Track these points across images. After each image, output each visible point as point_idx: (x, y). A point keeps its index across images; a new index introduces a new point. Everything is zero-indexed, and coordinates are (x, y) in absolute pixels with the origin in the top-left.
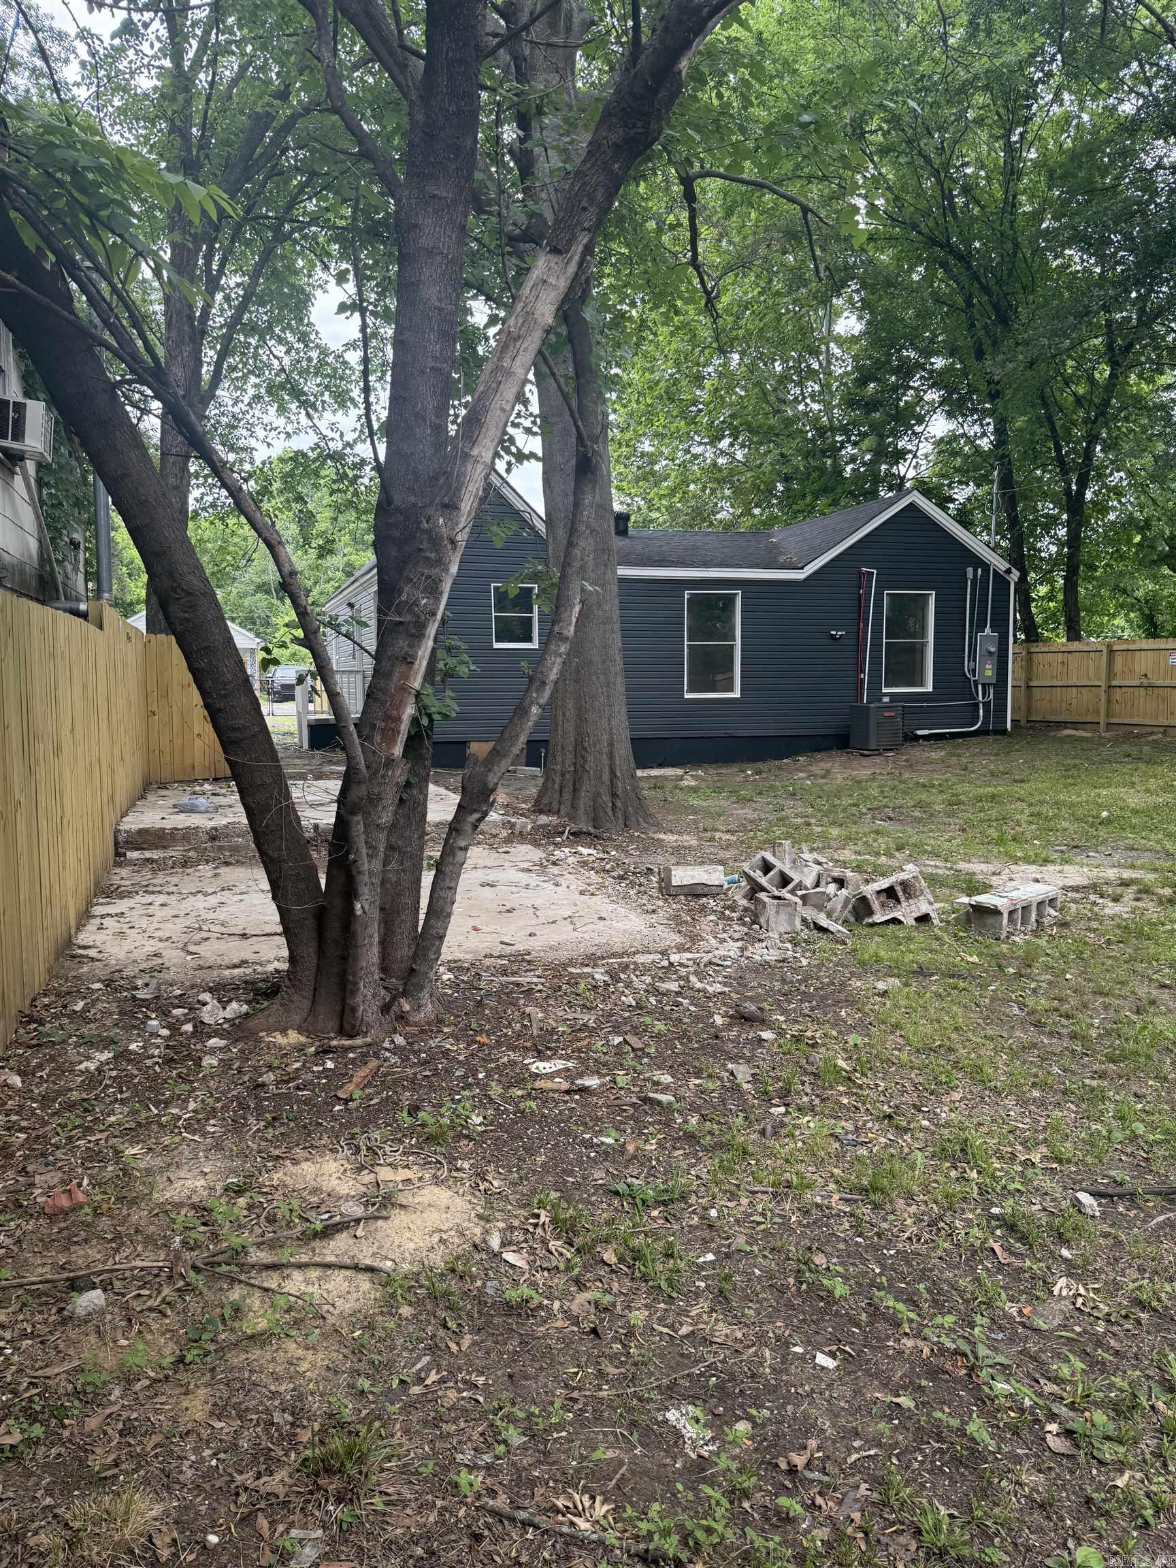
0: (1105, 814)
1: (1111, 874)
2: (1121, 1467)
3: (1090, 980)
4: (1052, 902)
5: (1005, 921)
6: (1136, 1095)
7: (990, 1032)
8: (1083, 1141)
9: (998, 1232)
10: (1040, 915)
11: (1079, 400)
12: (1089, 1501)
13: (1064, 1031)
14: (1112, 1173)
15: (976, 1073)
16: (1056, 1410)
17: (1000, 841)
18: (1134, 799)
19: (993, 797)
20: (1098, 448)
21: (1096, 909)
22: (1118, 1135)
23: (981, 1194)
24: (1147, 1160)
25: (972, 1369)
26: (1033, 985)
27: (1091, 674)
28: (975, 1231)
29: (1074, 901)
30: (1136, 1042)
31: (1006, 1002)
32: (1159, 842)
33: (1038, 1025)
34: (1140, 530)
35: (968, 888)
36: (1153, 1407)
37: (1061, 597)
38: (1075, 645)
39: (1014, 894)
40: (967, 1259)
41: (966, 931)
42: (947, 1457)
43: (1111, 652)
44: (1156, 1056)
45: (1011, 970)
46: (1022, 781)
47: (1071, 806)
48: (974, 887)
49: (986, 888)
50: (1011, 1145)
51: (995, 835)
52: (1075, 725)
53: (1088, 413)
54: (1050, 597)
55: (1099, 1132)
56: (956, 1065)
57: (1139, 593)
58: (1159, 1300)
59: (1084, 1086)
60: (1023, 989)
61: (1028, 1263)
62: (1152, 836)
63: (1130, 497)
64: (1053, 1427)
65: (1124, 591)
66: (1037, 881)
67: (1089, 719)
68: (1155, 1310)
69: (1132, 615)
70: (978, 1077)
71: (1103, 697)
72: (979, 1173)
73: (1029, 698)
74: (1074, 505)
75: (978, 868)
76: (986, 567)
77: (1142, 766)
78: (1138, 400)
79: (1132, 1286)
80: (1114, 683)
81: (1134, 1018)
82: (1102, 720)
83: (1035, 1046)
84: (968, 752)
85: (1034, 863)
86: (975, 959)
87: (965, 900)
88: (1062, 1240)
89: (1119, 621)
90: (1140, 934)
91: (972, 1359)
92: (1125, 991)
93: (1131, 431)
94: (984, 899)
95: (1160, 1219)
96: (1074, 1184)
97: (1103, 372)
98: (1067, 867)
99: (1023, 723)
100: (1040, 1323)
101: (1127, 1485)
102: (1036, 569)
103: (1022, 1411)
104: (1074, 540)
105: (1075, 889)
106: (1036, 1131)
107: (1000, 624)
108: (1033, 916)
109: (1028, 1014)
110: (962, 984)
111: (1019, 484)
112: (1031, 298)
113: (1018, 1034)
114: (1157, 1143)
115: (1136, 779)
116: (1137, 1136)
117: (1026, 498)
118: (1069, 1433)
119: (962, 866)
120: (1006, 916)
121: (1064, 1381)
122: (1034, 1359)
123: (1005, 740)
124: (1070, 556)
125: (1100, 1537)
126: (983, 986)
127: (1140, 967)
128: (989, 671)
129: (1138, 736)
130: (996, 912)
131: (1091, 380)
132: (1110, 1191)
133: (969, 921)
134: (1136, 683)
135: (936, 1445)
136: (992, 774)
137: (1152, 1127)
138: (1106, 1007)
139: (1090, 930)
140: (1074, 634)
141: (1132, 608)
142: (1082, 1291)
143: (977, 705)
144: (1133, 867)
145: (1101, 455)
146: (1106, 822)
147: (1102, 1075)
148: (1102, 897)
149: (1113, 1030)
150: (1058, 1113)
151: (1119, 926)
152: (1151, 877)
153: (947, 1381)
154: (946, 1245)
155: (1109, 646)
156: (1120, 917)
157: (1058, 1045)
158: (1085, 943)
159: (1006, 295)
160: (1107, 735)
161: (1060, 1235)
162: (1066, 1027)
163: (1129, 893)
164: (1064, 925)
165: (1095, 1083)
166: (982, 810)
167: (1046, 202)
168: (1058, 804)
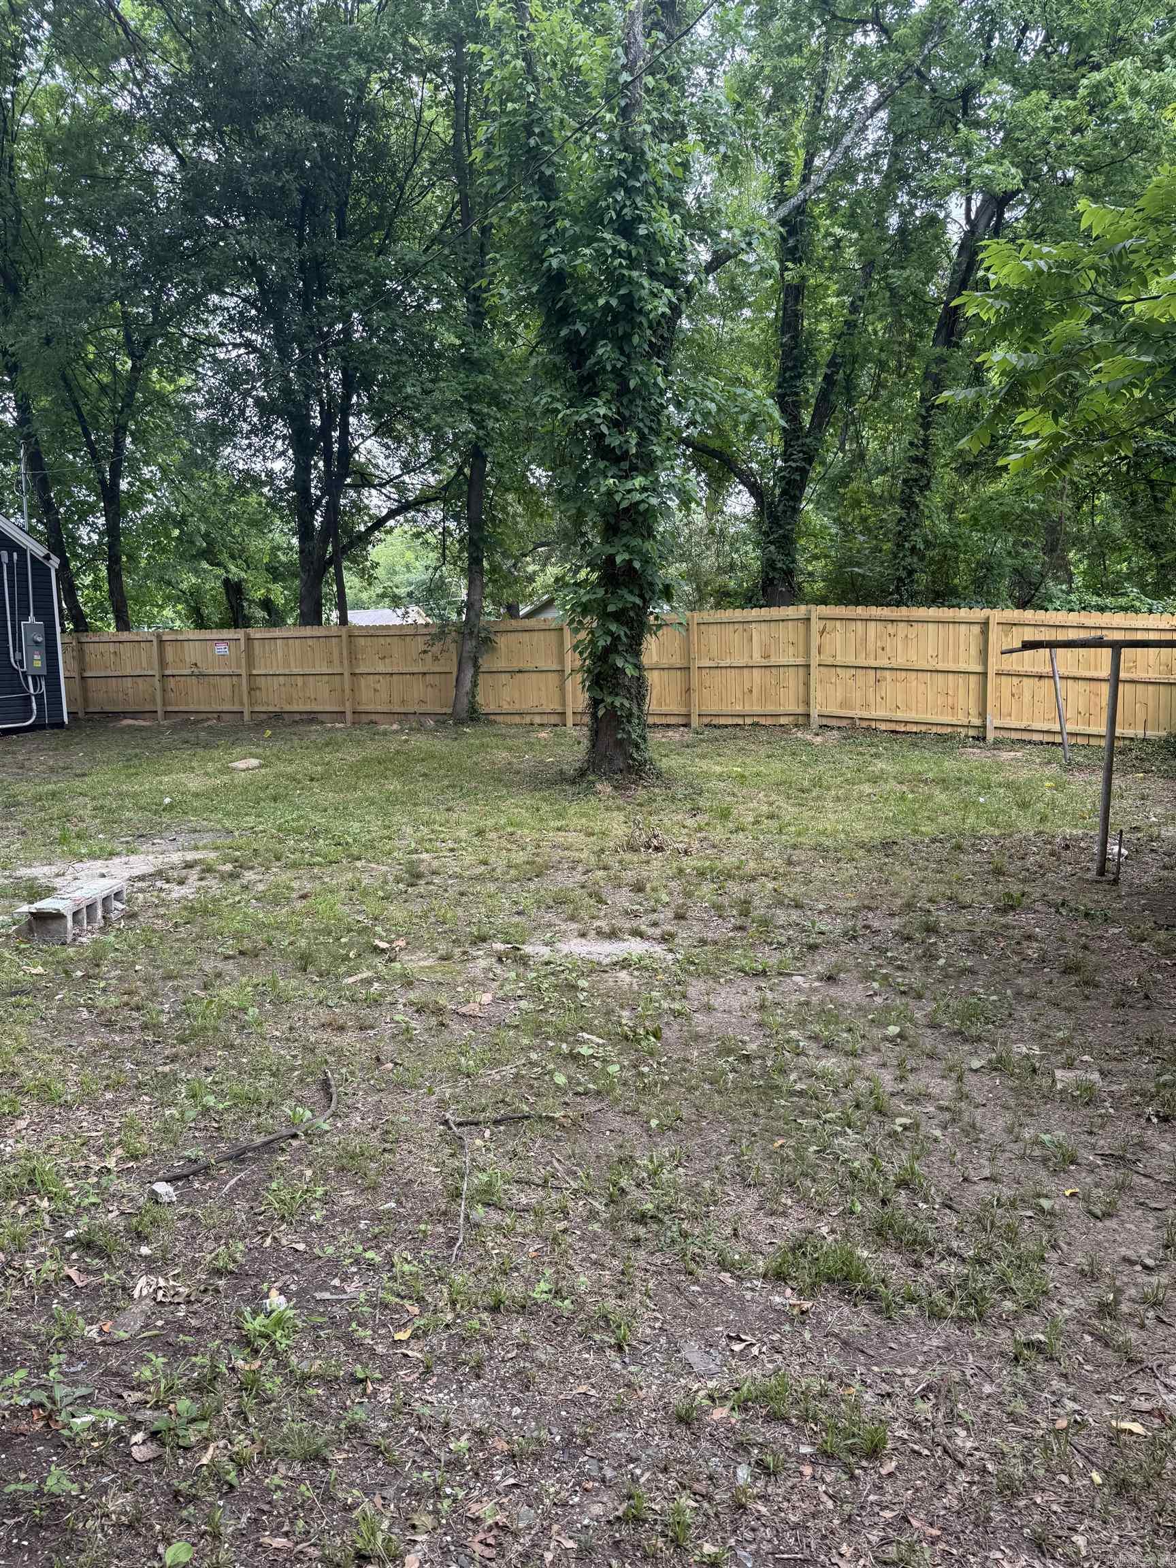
0: (167, 800)
1: (176, 858)
2: (205, 1442)
3: (158, 967)
4: (117, 895)
5: (70, 923)
6: (207, 1069)
7: (58, 1044)
8: (158, 1130)
9: (74, 1256)
10: (107, 910)
11: (103, 388)
12: (177, 1493)
13: (135, 1024)
14: (186, 1153)
15: (44, 1094)
16: (139, 1418)
17: (64, 840)
18: (194, 783)
19: (54, 794)
20: (129, 440)
21: (163, 895)
22: (191, 1114)
23: (53, 1222)
24: (219, 1129)
25: (49, 1417)
26: (102, 984)
27: (144, 665)
28: (49, 1264)
29: (141, 890)
30: (204, 1018)
31: (74, 1008)
32: (219, 821)
33: (109, 1024)
34: (178, 524)
35: (30, 895)
36: (233, 1369)
37: (106, 587)
38: (125, 636)
39: (78, 894)
40: (41, 1298)
41: (29, 941)
42: (24, 1529)
43: (161, 642)
44: (223, 1026)
45: (79, 974)
46: (84, 775)
47: (135, 795)
48: (36, 892)
49: (49, 891)
50: (84, 1158)
51: (58, 834)
52: (135, 715)
53: (114, 402)
54: (95, 586)
55: (172, 1116)
56: (20, 1091)
57: (184, 586)
58: (235, 1261)
59: (157, 1074)
60: (92, 991)
61: (107, 1276)
62: (213, 816)
63: (165, 492)
64: (139, 1437)
65: (169, 583)
66: (103, 876)
67: (147, 708)
68: (231, 1273)
69: (180, 607)
70: (46, 1096)
71: (158, 685)
72: (50, 1199)
73: (85, 690)
74: (109, 493)
75: (40, 872)
76: (22, 551)
77: (201, 752)
78: (161, 398)
79: (209, 1257)
80: (168, 672)
81: (202, 994)
82: (159, 708)
83: (106, 1046)
84: (22, 749)
85: (99, 858)
86: (40, 970)
87: (25, 908)
88: (141, 1238)
89: (168, 612)
90: (205, 912)
91: (49, 1406)
92: (193, 970)
93: (157, 427)
94: (47, 905)
95: (233, 1182)
96: (152, 1176)
97: (126, 364)
98: (132, 858)
99: (81, 715)
100: (122, 1335)
101: (212, 1459)
102: (77, 556)
103: (104, 1435)
104: (112, 530)
105: (142, 878)
106: (111, 1135)
107: (44, 612)
108: (100, 913)
109: (98, 1015)
110: (25, 1000)
111: (51, 466)
112: (40, 272)
113: (88, 1038)
114: (226, 1110)
115: (195, 764)
116: (208, 1109)
117: (59, 482)
118: (154, 1435)
119: (24, 872)
120: (70, 918)
121: (147, 1384)
122: (117, 1374)
123: (62, 734)
124: (111, 546)
125: (190, 1524)
126: (50, 998)
127: (205, 944)
128: (38, 662)
129: (196, 722)
130: (58, 916)
131: (113, 370)
132: (185, 1172)
133: (31, 930)
134: (187, 672)
135: (11, 1522)
136: (52, 770)
137: (221, 1095)
138: (175, 990)
139: (157, 916)
140: (123, 623)
141: (178, 600)
142: (162, 1283)
143: (29, 698)
144: (196, 848)
145: (132, 447)
146: (170, 808)
147: (173, 1059)
148: (168, 882)
149: (182, 1011)
150: (132, 1110)
151: (185, 908)
152: (213, 855)
153: (23, 1443)
154: (16, 1292)
155: (159, 636)
156: (186, 898)
157: (127, 1040)
158: (154, 931)
159: (13, 263)
160: (165, 723)
161: (139, 1234)
162: (136, 1022)
163: (194, 874)
164: (132, 916)
165: (167, 1069)
166: (42, 809)
167: (47, 176)
168: (121, 795)
